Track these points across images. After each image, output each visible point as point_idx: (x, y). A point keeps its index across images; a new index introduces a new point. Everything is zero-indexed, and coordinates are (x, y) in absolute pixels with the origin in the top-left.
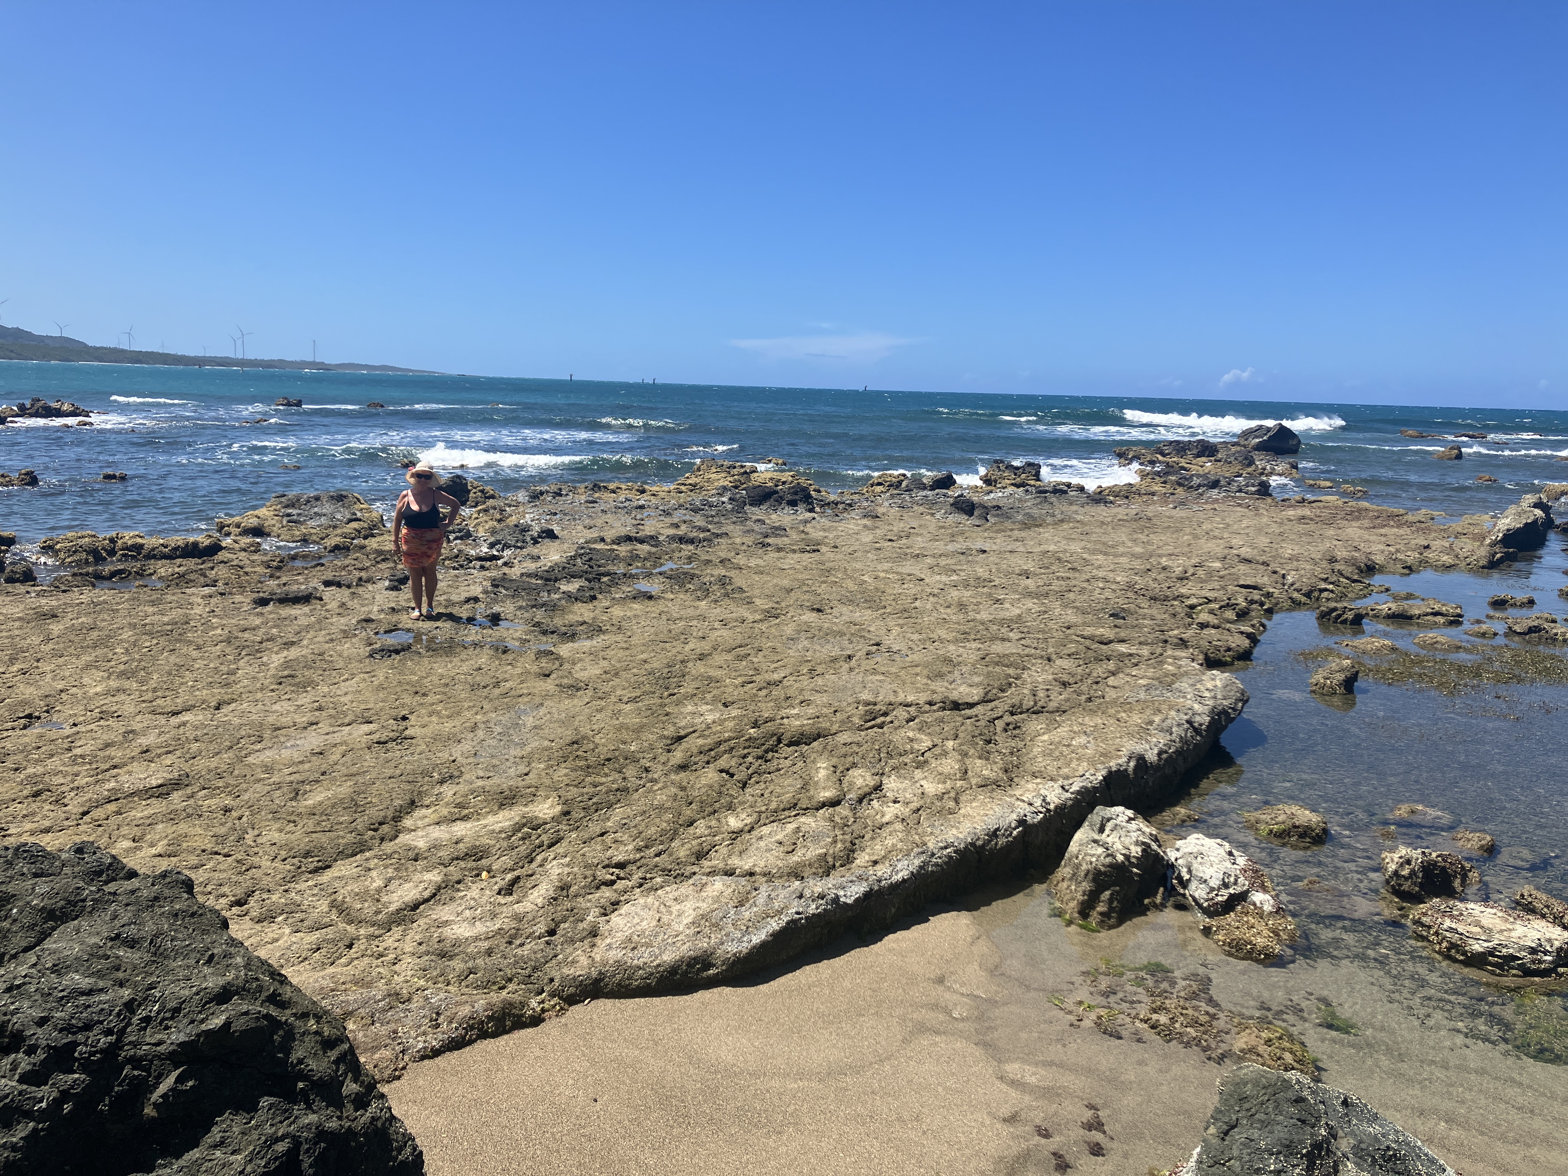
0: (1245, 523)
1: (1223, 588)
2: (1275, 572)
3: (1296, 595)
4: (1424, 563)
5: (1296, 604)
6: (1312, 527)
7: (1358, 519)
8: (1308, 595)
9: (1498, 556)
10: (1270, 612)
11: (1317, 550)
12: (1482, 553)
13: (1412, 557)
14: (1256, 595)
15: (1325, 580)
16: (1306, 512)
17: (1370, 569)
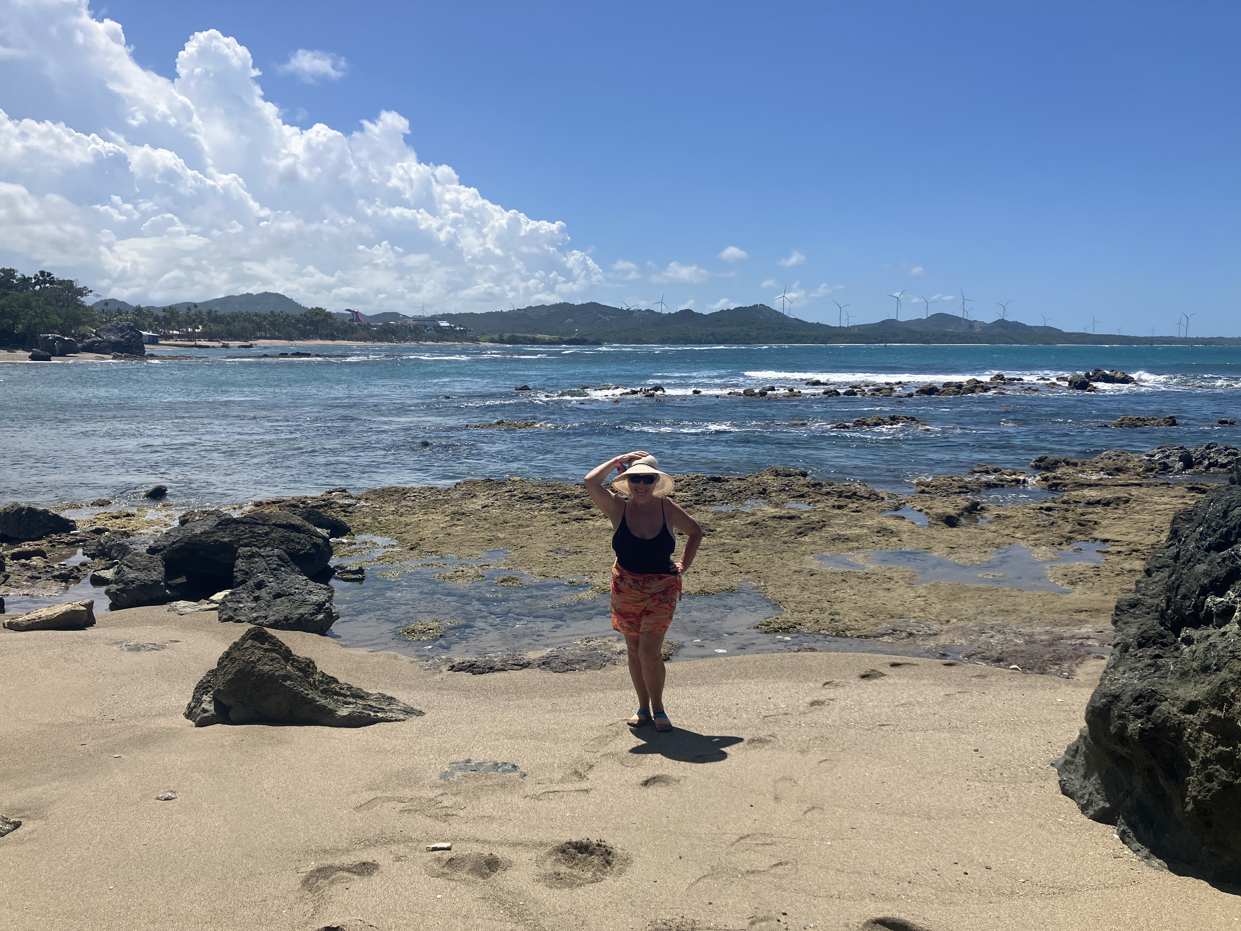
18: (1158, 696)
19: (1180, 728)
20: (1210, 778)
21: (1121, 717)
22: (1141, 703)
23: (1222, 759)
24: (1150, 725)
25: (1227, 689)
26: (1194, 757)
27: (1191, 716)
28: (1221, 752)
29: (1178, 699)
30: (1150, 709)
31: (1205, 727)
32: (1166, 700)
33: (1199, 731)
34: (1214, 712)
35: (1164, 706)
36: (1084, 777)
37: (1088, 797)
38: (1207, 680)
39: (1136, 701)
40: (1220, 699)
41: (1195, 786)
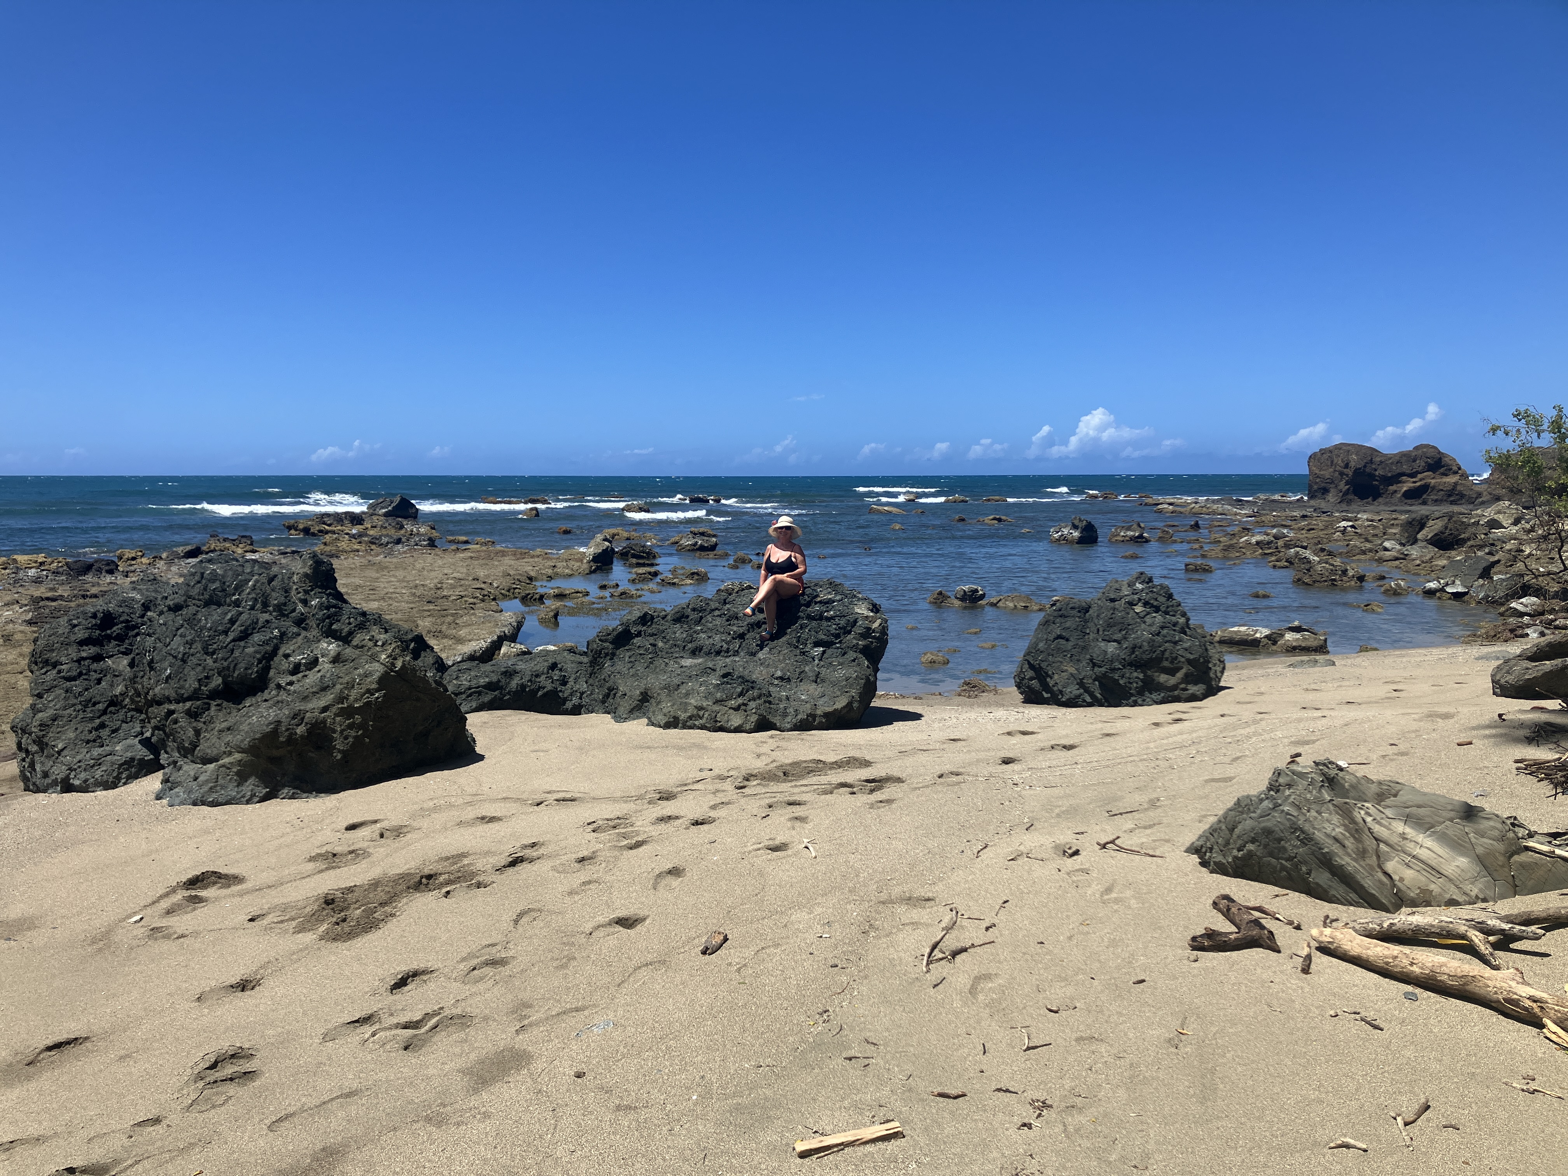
5: (505, 596)
7: (505, 556)
8: (509, 591)
9: (594, 567)
12: (585, 567)
13: (549, 572)
15: (513, 584)
16: (467, 554)
17: (532, 578)
18: (303, 713)
19: (324, 721)
20: (346, 738)
21: (288, 730)
23: (351, 727)
24: (309, 726)
25: (343, 693)
26: (334, 731)
27: (326, 714)
28: (349, 723)
29: (313, 709)
30: (303, 719)
31: (336, 715)
32: (307, 712)
33: (334, 719)
34: (340, 706)
35: (308, 715)
36: (238, 786)
37: (249, 793)
38: (329, 693)
39: (293, 718)
40: (341, 699)
41: (339, 744)
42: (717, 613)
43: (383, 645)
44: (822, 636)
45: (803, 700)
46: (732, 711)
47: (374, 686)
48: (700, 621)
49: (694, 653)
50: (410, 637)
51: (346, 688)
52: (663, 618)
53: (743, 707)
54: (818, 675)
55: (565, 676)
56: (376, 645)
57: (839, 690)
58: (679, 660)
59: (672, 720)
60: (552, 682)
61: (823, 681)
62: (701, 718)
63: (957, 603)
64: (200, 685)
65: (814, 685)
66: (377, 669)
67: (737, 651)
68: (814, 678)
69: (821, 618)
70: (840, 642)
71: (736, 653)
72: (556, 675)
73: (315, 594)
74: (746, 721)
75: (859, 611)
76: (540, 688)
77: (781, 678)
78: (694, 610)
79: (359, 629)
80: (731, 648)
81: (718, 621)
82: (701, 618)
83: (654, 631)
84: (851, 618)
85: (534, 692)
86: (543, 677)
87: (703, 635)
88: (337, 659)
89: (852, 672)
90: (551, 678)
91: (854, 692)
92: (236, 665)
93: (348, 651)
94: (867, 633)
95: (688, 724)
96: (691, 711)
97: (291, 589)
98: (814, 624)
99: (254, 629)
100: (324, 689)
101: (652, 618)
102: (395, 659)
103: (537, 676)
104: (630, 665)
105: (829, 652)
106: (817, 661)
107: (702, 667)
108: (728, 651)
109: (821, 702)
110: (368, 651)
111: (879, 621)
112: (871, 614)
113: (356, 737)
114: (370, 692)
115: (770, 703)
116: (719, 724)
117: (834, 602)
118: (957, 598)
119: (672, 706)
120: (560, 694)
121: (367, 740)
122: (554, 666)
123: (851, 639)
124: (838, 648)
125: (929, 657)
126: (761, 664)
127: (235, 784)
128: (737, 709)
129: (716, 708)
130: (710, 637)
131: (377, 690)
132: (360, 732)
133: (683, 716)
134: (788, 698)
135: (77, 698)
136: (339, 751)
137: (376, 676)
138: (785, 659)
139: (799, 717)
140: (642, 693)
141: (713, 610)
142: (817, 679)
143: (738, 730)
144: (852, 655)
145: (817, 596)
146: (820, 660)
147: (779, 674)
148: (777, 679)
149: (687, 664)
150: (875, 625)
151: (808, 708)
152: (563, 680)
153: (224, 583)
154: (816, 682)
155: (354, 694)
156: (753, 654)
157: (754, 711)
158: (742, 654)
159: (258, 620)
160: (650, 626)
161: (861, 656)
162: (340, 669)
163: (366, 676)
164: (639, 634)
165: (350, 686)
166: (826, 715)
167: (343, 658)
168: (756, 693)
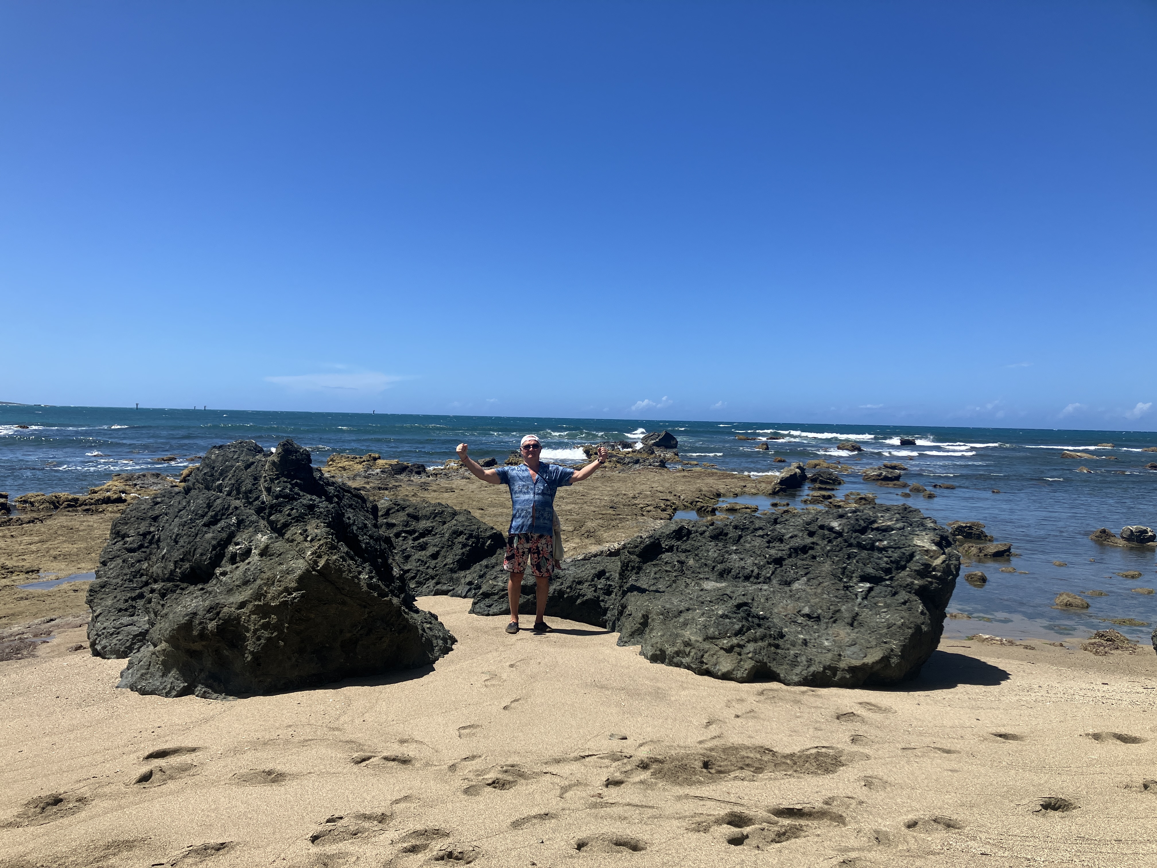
0: (656, 478)
1: (654, 500)
2: (675, 495)
3: (685, 503)
4: (743, 493)
5: (686, 507)
6: (689, 479)
7: (712, 476)
8: (691, 503)
9: (777, 489)
10: (675, 509)
11: (693, 488)
12: (770, 488)
13: (738, 490)
14: (669, 503)
15: (698, 498)
16: (686, 474)
17: (719, 495)
18: (220, 606)
19: (238, 618)
20: (259, 639)
21: (201, 623)
22: (212, 612)
23: (265, 627)
24: (221, 621)
25: (262, 589)
26: (248, 630)
27: (243, 610)
28: (263, 623)
29: (232, 603)
30: (218, 614)
31: (252, 612)
32: (226, 606)
33: (249, 616)
34: (256, 603)
35: (225, 609)
36: (163, 676)
37: (169, 686)
38: (249, 588)
39: (209, 611)
40: (259, 595)
41: (251, 646)
42: (760, 532)
43: (311, 541)
44: (870, 570)
45: (825, 648)
46: (723, 652)
47: (293, 585)
48: (739, 540)
49: (722, 575)
50: (488, 534)
51: (265, 584)
52: (701, 534)
53: (737, 649)
54: (855, 617)
55: (610, 585)
56: (306, 540)
57: (876, 639)
58: (701, 582)
59: (658, 652)
60: (595, 591)
61: (861, 624)
62: (688, 655)
63: (1121, 543)
64: (176, 567)
65: (848, 629)
66: (300, 566)
67: (769, 578)
68: (849, 620)
69: (872, 548)
70: (891, 579)
71: (768, 580)
72: (601, 583)
73: (278, 483)
74: (738, 667)
75: (919, 543)
76: (579, 595)
77: (809, 616)
78: (736, 527)
79: (297, 521)
80: (763, 573)
81: (758, 542)
82: (740, 537)
83: (688, 547)
84: (907, 551)
85: (572, 600)
86: (587, 584)
87: (734, 557)
88: (264, 552)
89: (896, 617)
90: (595, 586)
91: (895, 645)
92: (195, 550)
93: (279, 545)
94: (926, 570)
95: (675, 660)
96: (679, 645)
97: (260, 477)
98: (864, 554)
99: (223, 515)
100: (246, 583)
101: (689, 532)
102: (320, 557)
103: (580, 583)
104: (653, 581)
105: (878, 589)
106: (859, 600)
107: (721, 592)
108: (758, 577)
109: (848, 652)
110: (297, 546)
111: (943, 557)
112: (934, 548)
113: (269, 639)
114: (288, 591)
115: (777, 646)
116: (705, 667)
117: (893, 530)
118: (1123, 538)
119: (662, 636)
120: (602, 604)
121: (282, 643)
122: (601, 574)
123: (904, 576)
124: (887, 586)
125: (1065, 598)
126: (791, 596)
127: (161, 674)
128: (729, 650)
129: (706, 645)
130: (742, 559)
131: (296, 589)
132: (275, 634)
133: (670, 650)
134: (805, 643)
135: (129, 568)
136: (252, 653)
137: (299, 572)
138: (823, 593)
139: (812, 669)
140: (643, 616)
141: (756, 530)
142: (853, 622)
143: (726, 677)
144: (903, 595)
145: (874, 522)
146: (865, 598)
147: (806, 610)
148: (803, 616)
149: (709, 588)
150: (938, 562)
151: (827, 659)
152: (608, 589)
153: (213, 468)
154: (852, 625)
155: (274, 590)
156: (788, 584)
157: (750, 655)
158: (774, 582)
159: (229, 506)
160: (686, 541)
161: (916, 598)
162: (267, 562)
163: (288, 572)
164: (670, 549)
165: (270, 582)
166: (852, 669)
167: (271, 551)
168: (760, 632)
